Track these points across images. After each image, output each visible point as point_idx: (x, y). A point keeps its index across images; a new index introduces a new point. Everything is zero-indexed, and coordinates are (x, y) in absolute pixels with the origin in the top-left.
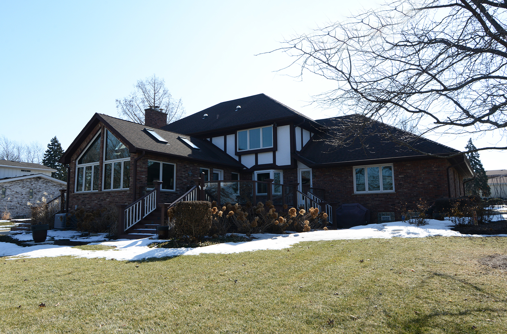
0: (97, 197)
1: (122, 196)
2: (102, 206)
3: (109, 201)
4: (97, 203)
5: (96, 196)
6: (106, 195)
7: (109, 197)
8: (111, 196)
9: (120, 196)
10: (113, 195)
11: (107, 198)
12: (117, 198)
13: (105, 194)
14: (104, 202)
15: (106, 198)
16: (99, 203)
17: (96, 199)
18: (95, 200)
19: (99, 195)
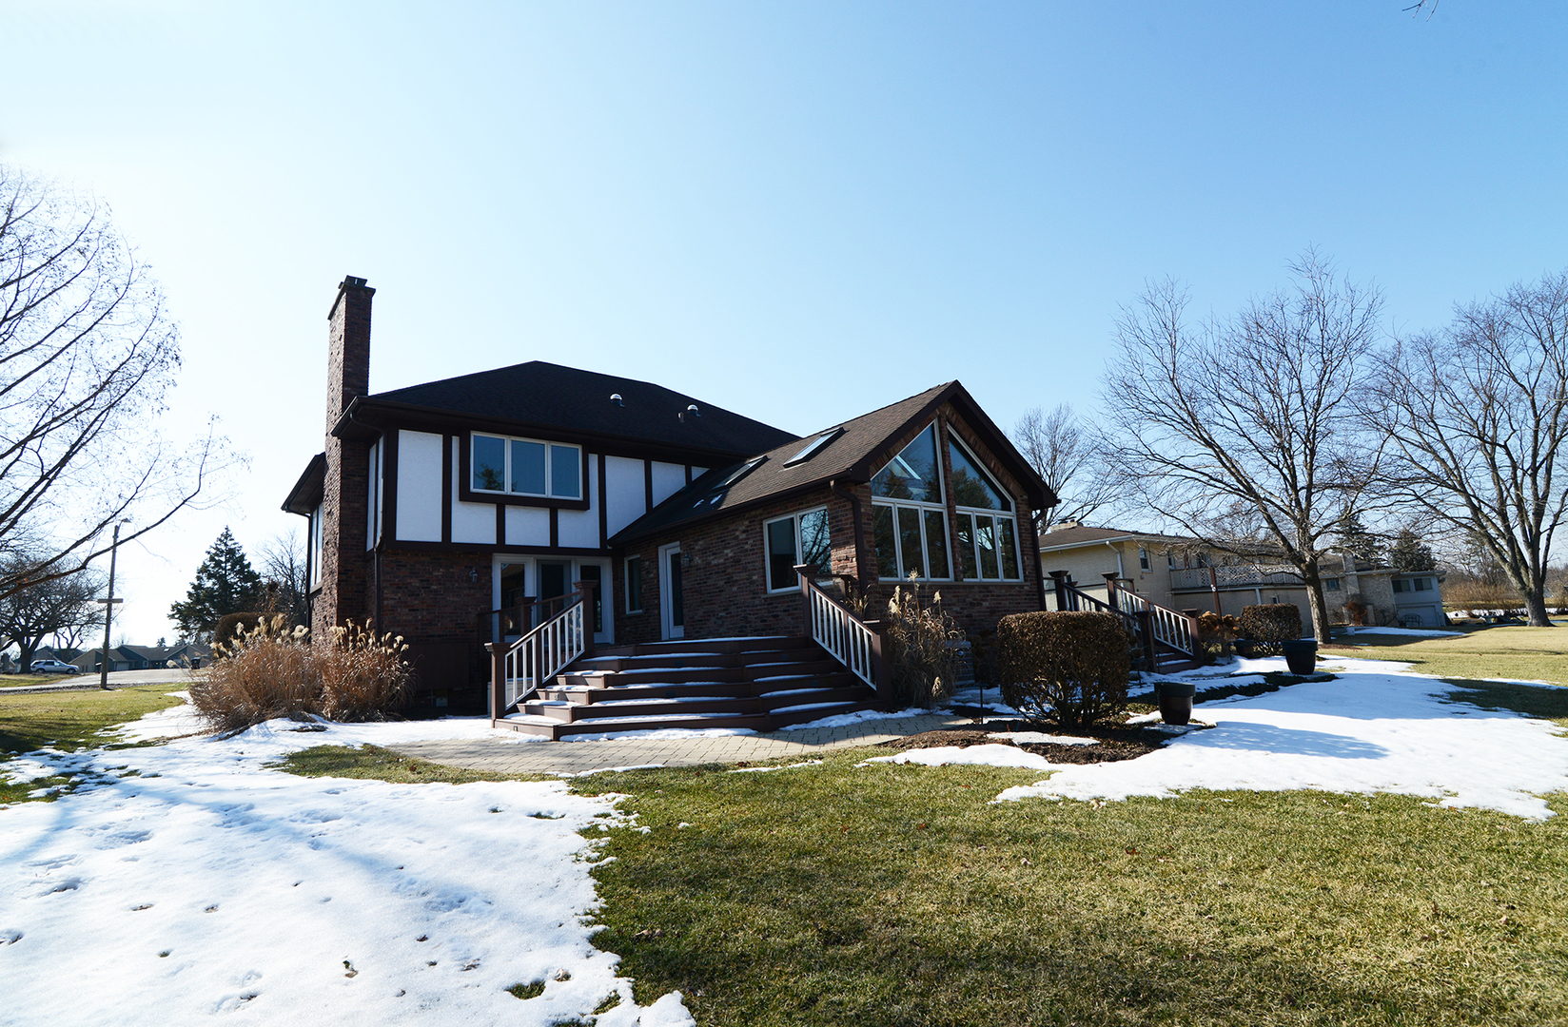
0: (958, 596)
1: (1017, 595)
2: (975, 620)
3: (988, 608)
4: (960, 613)
5: (955, 592)
6: (980, 592)
7: (989, 598)
8: (993, 596)
9: (1012, 595)
10: (997, 592)
11: (984, 600)
12: (1007, 599)
13: (976, 589)
14: (977, 608)
15: (982, 600)
16: (965, 612)
17: (955, 600)
18: (953, 604)
19: (961, 590)
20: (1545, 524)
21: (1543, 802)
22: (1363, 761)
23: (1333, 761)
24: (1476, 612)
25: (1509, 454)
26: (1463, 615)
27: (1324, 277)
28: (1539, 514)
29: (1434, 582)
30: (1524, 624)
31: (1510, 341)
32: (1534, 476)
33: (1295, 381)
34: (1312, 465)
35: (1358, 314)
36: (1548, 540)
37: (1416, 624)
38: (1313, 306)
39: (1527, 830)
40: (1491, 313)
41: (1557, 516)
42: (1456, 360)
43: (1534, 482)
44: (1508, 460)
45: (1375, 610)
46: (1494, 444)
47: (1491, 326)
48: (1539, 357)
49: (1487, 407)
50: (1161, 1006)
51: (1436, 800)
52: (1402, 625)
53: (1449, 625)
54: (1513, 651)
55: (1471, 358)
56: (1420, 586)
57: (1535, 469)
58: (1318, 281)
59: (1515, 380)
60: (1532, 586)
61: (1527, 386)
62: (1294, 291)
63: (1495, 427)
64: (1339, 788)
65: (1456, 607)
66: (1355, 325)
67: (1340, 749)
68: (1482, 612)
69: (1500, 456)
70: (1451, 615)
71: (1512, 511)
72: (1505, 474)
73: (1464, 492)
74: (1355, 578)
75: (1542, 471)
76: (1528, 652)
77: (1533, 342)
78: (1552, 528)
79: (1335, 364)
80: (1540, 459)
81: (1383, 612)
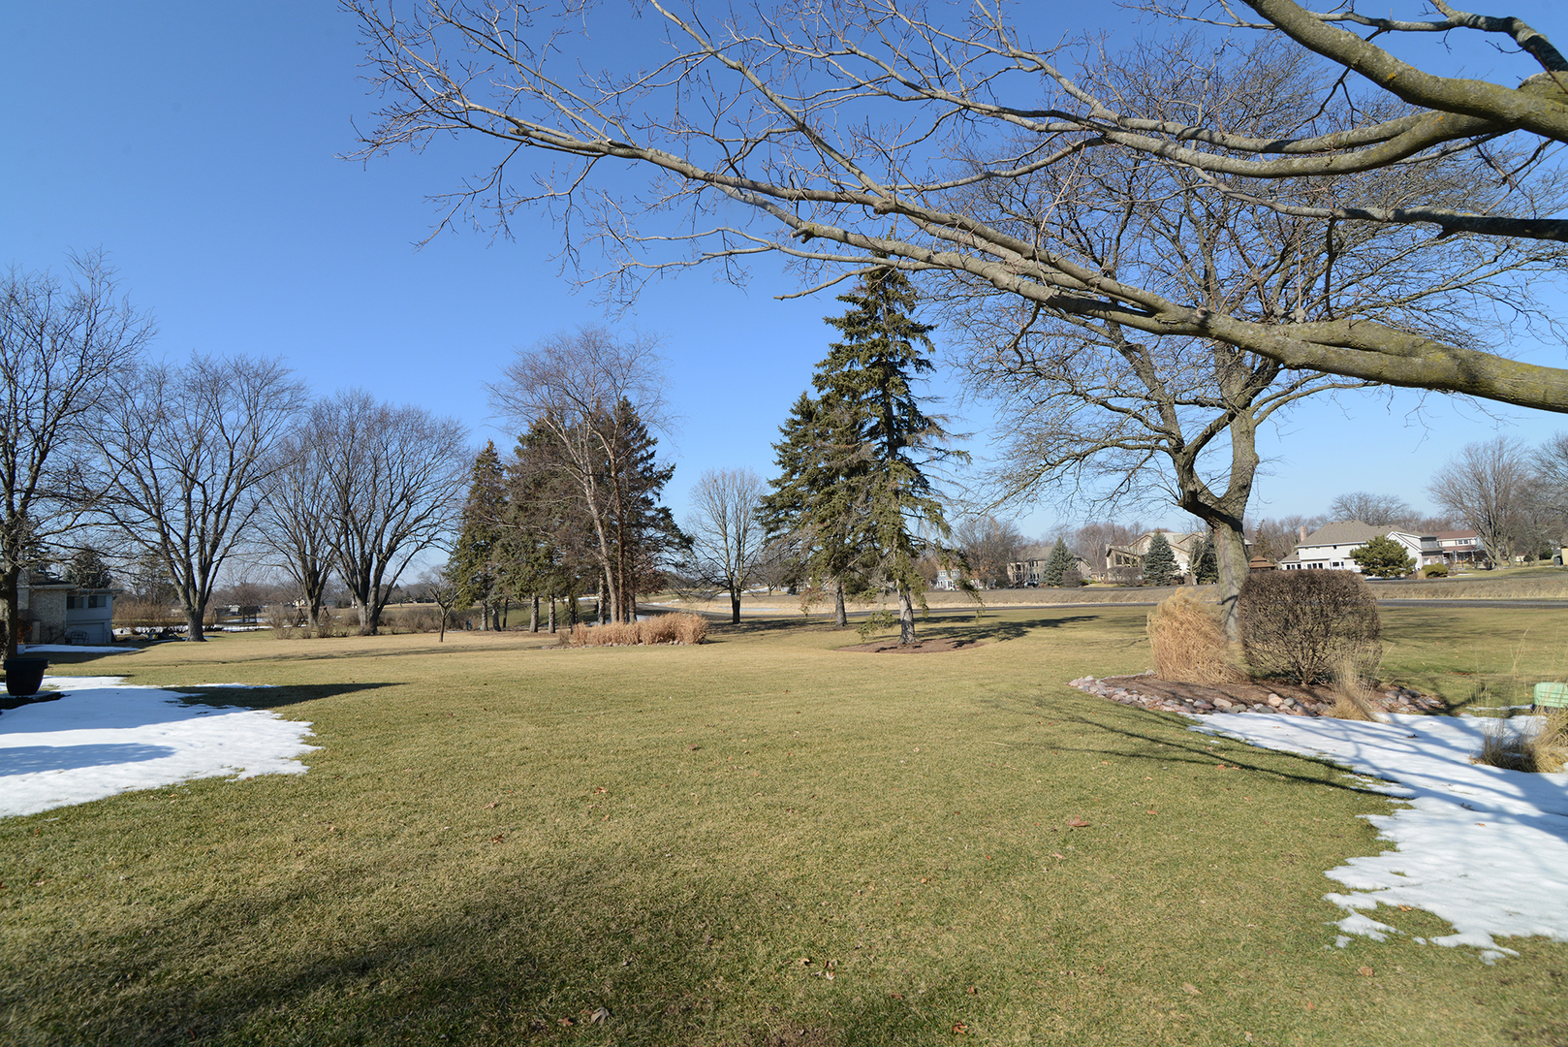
20: (216, 558)
21: (299, 762)
22: (157, 760)
23: (133, 766)
24: (138, 629)
25: (204, 492)
26: (127, 632)
27: (104, 285)
28: (214, 548)
29: (109, 600)
30: (181, 640)
31: (228, 398)
32: (218, 514)
33: (44, 376)
34: (38, 469)
35: (128, 335)
36: (217, 568)
37: (81, 641)
38: (86, 307)
39: (302, 779)
40: (219, 370)
41: (227, 549)
42: (180, 399)
43: (217, 520)
44: (202, 497)
45: (42, 627)
46: (193, 481)
47: (216, 381)
48: (244, 420)
49: (197, 447)
50: (152, 974)
51: (236, 776)
52: (68, 642)
53: (114, 641)
54: (190, 662)
55: (192, 404)
56: (94, 603)
57: (221, 509)
58: (97, 285)
59: (223, 431)
60: (196, 606)
61: (230, 439)
62: (70, 286)
63: (198, 468)
64: (154, 784)
65: (122, 625)
66: (124, 343)
67: (131, 755)
68: (144, 630)
69: (197, 494)
70: (117, 632)
71: (194, 540)
72: (197, 508)
73: (158, 517)
74: (26, 592)
75: (224, 513)
76: (202, 662)
77: (242, 406)
78: (220, 560)
79: (93, 373)
80: (225, 502)
81: (50, 628)
